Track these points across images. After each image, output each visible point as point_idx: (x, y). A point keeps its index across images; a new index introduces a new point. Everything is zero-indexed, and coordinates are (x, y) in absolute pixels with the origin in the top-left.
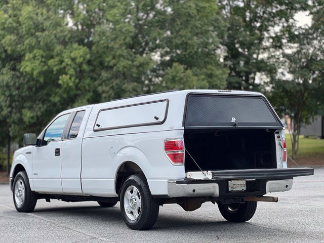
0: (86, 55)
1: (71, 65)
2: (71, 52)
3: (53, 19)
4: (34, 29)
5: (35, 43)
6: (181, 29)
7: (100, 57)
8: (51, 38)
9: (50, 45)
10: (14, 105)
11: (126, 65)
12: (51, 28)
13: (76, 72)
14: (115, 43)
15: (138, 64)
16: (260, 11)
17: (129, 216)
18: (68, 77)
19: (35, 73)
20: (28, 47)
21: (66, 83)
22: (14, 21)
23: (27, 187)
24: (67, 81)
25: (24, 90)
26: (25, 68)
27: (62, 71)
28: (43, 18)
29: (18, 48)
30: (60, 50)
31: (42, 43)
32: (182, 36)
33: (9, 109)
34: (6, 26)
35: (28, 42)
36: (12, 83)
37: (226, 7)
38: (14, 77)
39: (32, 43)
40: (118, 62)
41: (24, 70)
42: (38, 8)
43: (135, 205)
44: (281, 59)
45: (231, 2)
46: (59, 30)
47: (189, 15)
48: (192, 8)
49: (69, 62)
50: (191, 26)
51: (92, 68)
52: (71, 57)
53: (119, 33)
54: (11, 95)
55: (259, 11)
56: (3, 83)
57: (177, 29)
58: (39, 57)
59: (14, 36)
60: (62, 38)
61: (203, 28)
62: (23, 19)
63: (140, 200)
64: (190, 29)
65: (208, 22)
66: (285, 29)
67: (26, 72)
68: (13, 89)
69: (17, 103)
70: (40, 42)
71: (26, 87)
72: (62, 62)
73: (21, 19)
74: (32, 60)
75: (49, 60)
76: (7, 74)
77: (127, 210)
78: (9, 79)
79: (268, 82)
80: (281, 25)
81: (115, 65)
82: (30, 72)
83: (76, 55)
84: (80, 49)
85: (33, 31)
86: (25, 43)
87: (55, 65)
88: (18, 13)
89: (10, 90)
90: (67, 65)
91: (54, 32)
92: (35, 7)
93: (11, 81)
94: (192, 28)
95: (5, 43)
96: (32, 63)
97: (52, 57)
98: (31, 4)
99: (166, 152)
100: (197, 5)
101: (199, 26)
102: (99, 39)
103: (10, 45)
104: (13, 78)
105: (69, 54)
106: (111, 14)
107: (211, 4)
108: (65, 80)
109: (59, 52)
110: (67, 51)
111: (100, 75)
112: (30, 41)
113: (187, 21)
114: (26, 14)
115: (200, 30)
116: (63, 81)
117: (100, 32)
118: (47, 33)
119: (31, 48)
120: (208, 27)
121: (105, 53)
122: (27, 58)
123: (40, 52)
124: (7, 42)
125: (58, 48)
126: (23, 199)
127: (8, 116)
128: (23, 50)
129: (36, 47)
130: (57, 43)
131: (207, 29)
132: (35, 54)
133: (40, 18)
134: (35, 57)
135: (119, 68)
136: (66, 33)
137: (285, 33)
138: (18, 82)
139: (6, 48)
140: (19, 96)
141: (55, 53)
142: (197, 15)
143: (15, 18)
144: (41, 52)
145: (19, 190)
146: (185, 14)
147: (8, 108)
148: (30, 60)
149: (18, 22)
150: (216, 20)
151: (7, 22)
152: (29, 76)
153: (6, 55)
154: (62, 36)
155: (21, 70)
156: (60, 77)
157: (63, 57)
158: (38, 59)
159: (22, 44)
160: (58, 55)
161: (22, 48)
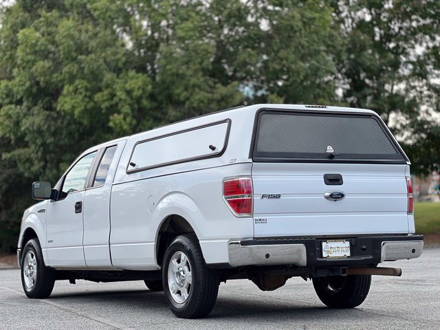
0: (147, 86)
1: (125, 101)
2: (126, 82)
3: (100, 37)
4: (76, 51)
5: (77, 71)
6: (280, 48)
7: (168, 88)
8: (99, 63)
9: (97, 72)
10: (48, 157)
11: (202, 98)
12: (98, 50)
13: (133, 110)
14: (188, 68)
15: (219, 98)
16: (395, 26)
17: (175, 297)
18: (122, 116)
19: (77, 112)
20: (67, 76)
21: (119, 126)
22: (49, 41)
23: (40, 261)
24: (121, 123)
25: (63, 136)
26: (62, 105)
27: (114, 109)
28: (87, 36)
29: (53, 78)
30: (112, 80)
31: (86, 71)
32: (282, 60)
33: (42, 163)
34: (37, 48)
35: (68, 70)
36: (46, 126)
37: (346, 20)
38: (49, 118)
39: (73, 70)
40: (191, 95)
41: (62, 108)
42: (82, 24)
43: (183, 281)
44: (426, 93)
45: (352, 13)
46: (109, 53)
47: (292, 28)
48: (296, 19)
49: (124, 96)
50: (294, 45)
51: (155, 104)
52: (125, 89)
53: (193, 54)
54: (44, 144)
55: (392, 27)
56: (33, 128)
57: (275, 48)
58: (81, 90)
59: (48, 62)
60: (114, 64)
61: (312, 48)
62: (61, 38)
63: (190, 274)
64: (293, 49)
65: (319, 39)
66: (430, 51)
67: (64, 111)
68: (47, 135)
69: (53, 155)
70: (83, 68)
71: (65, 132)
72: (113, 96)
73: (57, 38)
74: (73, 94)
75: (96, 93)
76: (38, 114)
77: (172, 288)
78: (41, 120)
79: (407, 125)
80: (424, 44)
81: (188, 99)
82: (70, 111)
83: (133, 86)
84: (138, 78)
85: (74, 54)
86: (63, 71)
87: (104, 101)
88: (54, 29)
89: (43, 137)
90: (120, 100)
91: (103, 55)
92: (78, 21)
93: (44, 125)
94: (296, 47)
95: (36, 71)
96: (72, 99)
97: (100, 90)
98: (71, 18)
99: (226, 198)
100: (303, 16)
101: (306, 44)
102: (165, 64)
103: (43, 74)
104: (46, 120)
105: (122, 84)
106: (182, 29)
107: (323, 15)
108: (117, 122)
109: (109, 82)
110: (120, 81)
111: (166, 114)
112: (70, 68)
113: (289, 37)
114: (65, 31)
115: (307, 51)
116: (114, 123)
117: (167, 53)
118: (93, 56)
119: (72, 79)
120: (318, 46)
121: (173, 83)
122: (65, 91)
123: (83, 83)
124: (39, 70)
125: (108, 76)
126: (35, 278)
127: (41, 173)
128: (61, 81)
129: (78, 76)
130: (106, 70)
131: (317, 48)
132: (76, 86)
133: (84, 37)
134: (77, 90)
135: (193, 103)
136: (119, 56)
137: (430, 56)
138: (54, 126)
139: (37, 79)
140: (56, 145)
141: (103, 83)
142: (302, 28)
143: (49, 37)
144: (85, 83)
145: (30, 267)
146: (286, 28)
147: (40, 161)
148: (69, 94)
149: (53, 43)
150: (331, 36)
151: (39, 43)
152: (68, 117)
153: (38, 90)
154: (113, 61)
155: (58, 109)
156: (111, 118)
157: (114, 90)
158: (81, 93)
159: (59, 72)
160: (108, 86)
161: (59, 79)
